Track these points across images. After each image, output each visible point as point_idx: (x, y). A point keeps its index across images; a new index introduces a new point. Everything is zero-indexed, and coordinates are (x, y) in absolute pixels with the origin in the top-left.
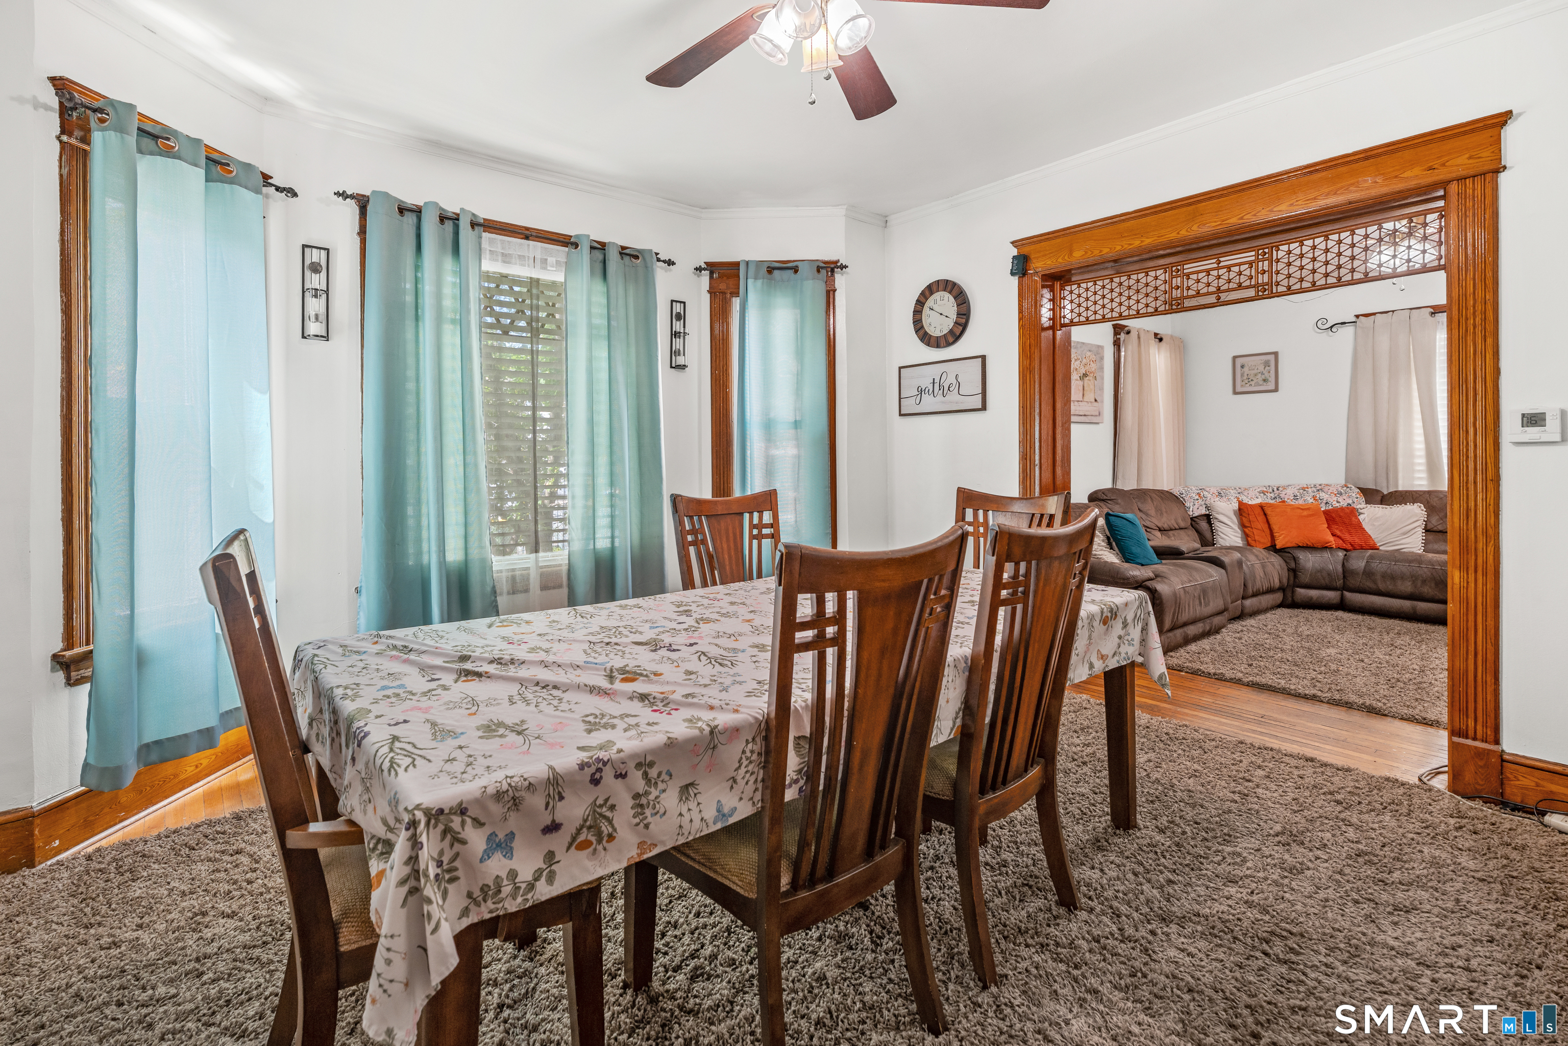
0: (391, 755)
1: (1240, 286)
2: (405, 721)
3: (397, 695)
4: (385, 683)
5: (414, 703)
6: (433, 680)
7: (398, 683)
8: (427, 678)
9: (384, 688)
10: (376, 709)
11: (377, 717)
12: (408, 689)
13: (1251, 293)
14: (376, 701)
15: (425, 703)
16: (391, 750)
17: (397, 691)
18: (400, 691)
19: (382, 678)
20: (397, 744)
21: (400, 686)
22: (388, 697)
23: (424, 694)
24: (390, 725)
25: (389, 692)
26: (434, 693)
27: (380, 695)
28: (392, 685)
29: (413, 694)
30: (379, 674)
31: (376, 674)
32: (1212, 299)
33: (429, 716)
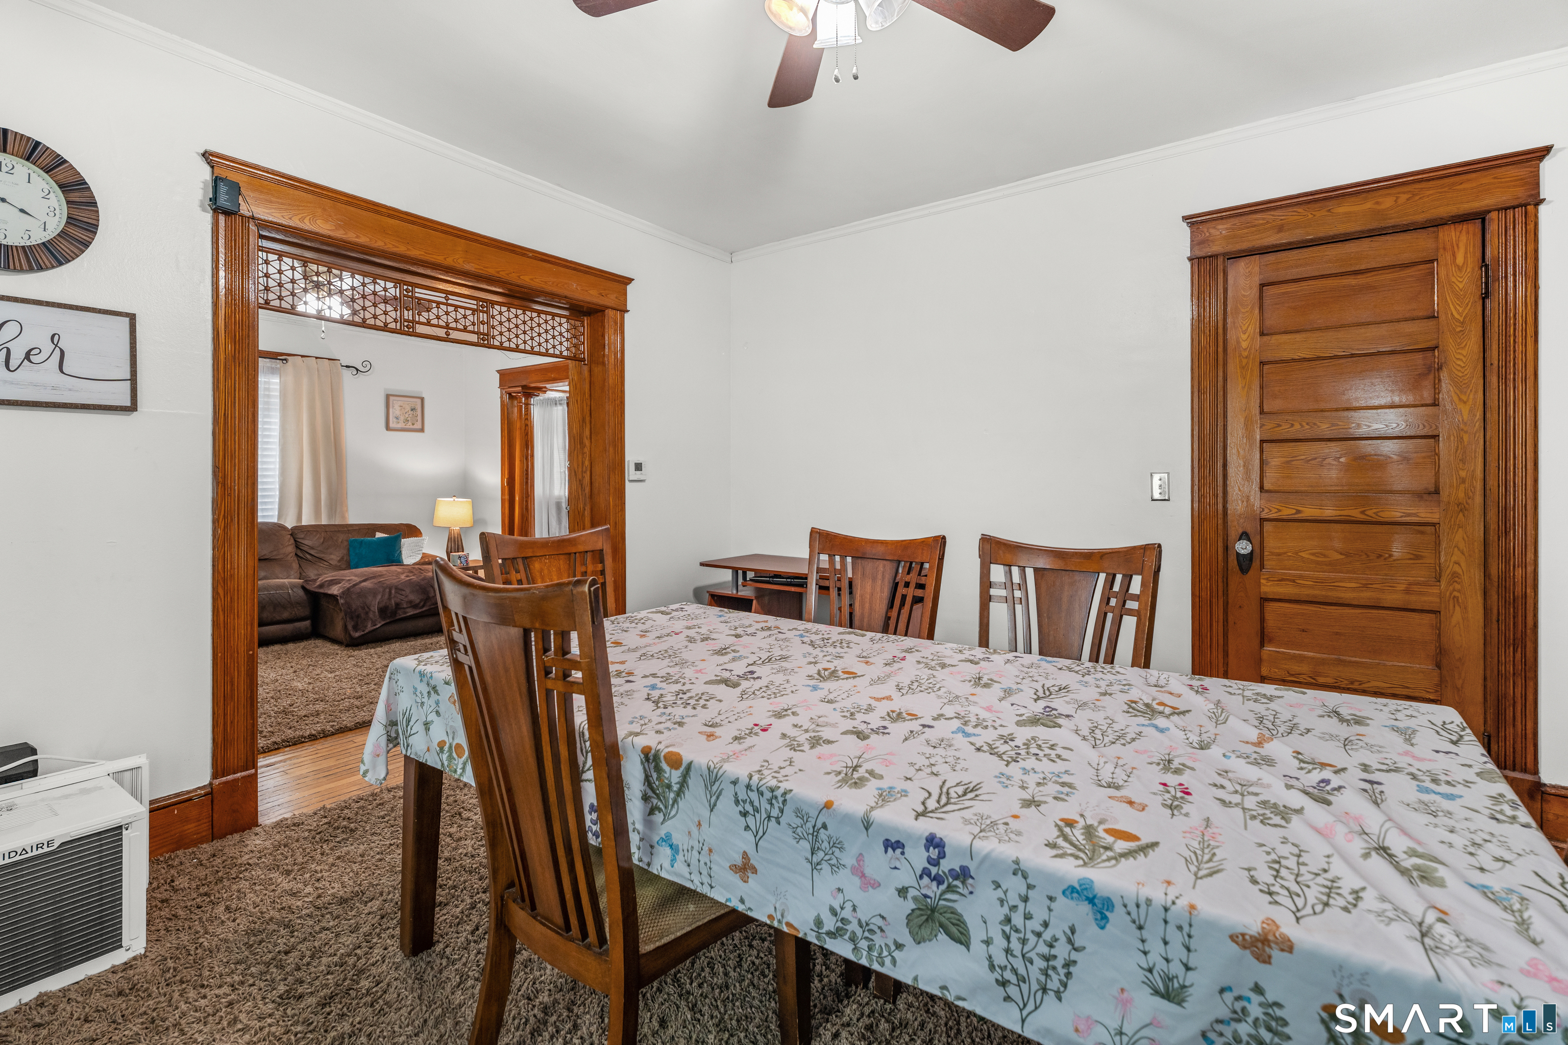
0: (1462, 733)
1: (465, 330)
2: (1437, 752)
3: (1435, 781)
4: (1446, 805)
5: (1417, 765)
6: (1371, 782)
7: (1426, 797)
8: (1378, 788)
9: (1451, 797)
10: (1470, 775)
11: (1470, 766)
12: (1415, 783)
13: (474, 338)
14: (1467, 783)
15: (1402, 762)
16: (1461, 736)
17: (1433, 786)
18: (1428, 784)
19: (1449, 814)
20: (1454, 738)
21: (1427, 791)
22: (1448, 783)
23: (1397, 770)
24: (1457, 754)
25: (1444, 789)
26: (1384, 767)
27: (1459, 790)
28: (1438, 798)
29: (1411, 774)
30: (1451, 823)
31: (1458, 826)
32: (441, 333)
33: (1409, 748)
